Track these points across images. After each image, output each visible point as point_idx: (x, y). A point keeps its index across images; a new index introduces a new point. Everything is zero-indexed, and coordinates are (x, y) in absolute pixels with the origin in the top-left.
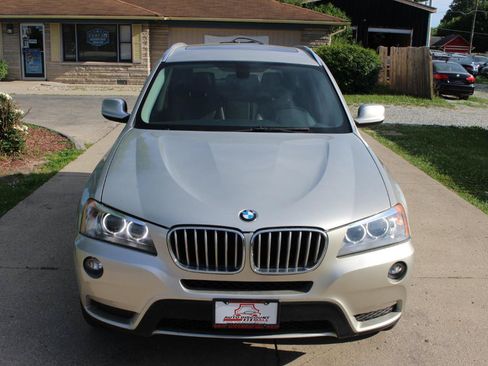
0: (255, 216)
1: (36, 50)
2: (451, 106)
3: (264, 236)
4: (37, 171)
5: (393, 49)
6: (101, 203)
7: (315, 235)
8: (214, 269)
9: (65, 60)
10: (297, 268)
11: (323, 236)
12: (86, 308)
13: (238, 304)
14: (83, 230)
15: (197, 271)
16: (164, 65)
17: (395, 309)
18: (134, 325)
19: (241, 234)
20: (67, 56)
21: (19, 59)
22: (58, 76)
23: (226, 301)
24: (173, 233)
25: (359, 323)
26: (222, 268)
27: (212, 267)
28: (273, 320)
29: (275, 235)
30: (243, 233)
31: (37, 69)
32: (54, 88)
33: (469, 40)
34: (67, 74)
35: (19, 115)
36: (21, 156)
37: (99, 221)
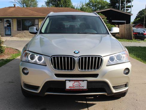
0: (79, 52)
1: (9, 27)
2: (139, 42)
3: (82, 58)
4: (8, 58)
5: (120, 25)
6: (28, 51)
7: (99, 58)
8: (66, 70)
9: (18, 30)
10: (93, 70)
11: (101, 58)
12: (23, 87)
13: (74, 82)
14: (22, 60)
15: (60, 71)
16: (49, 17)
17: (126, 85)
18: (39, 91)
19: (74, 58)
20: (18, 29)
21: (3, 30)
22: (16, 35)
23: (70, 81)
24: (52, 58)
25: (114, 90)
26: (68, 69)
27: (65, 69)
28: (85, 87)
29: (86, 58)
30: (75, 57)
31: (9, 33)
32: (14, 38)
33: (143, 25)
34: (18, 34)
35: (3, 41)
36: (3, 54)
37: (28, 57)
